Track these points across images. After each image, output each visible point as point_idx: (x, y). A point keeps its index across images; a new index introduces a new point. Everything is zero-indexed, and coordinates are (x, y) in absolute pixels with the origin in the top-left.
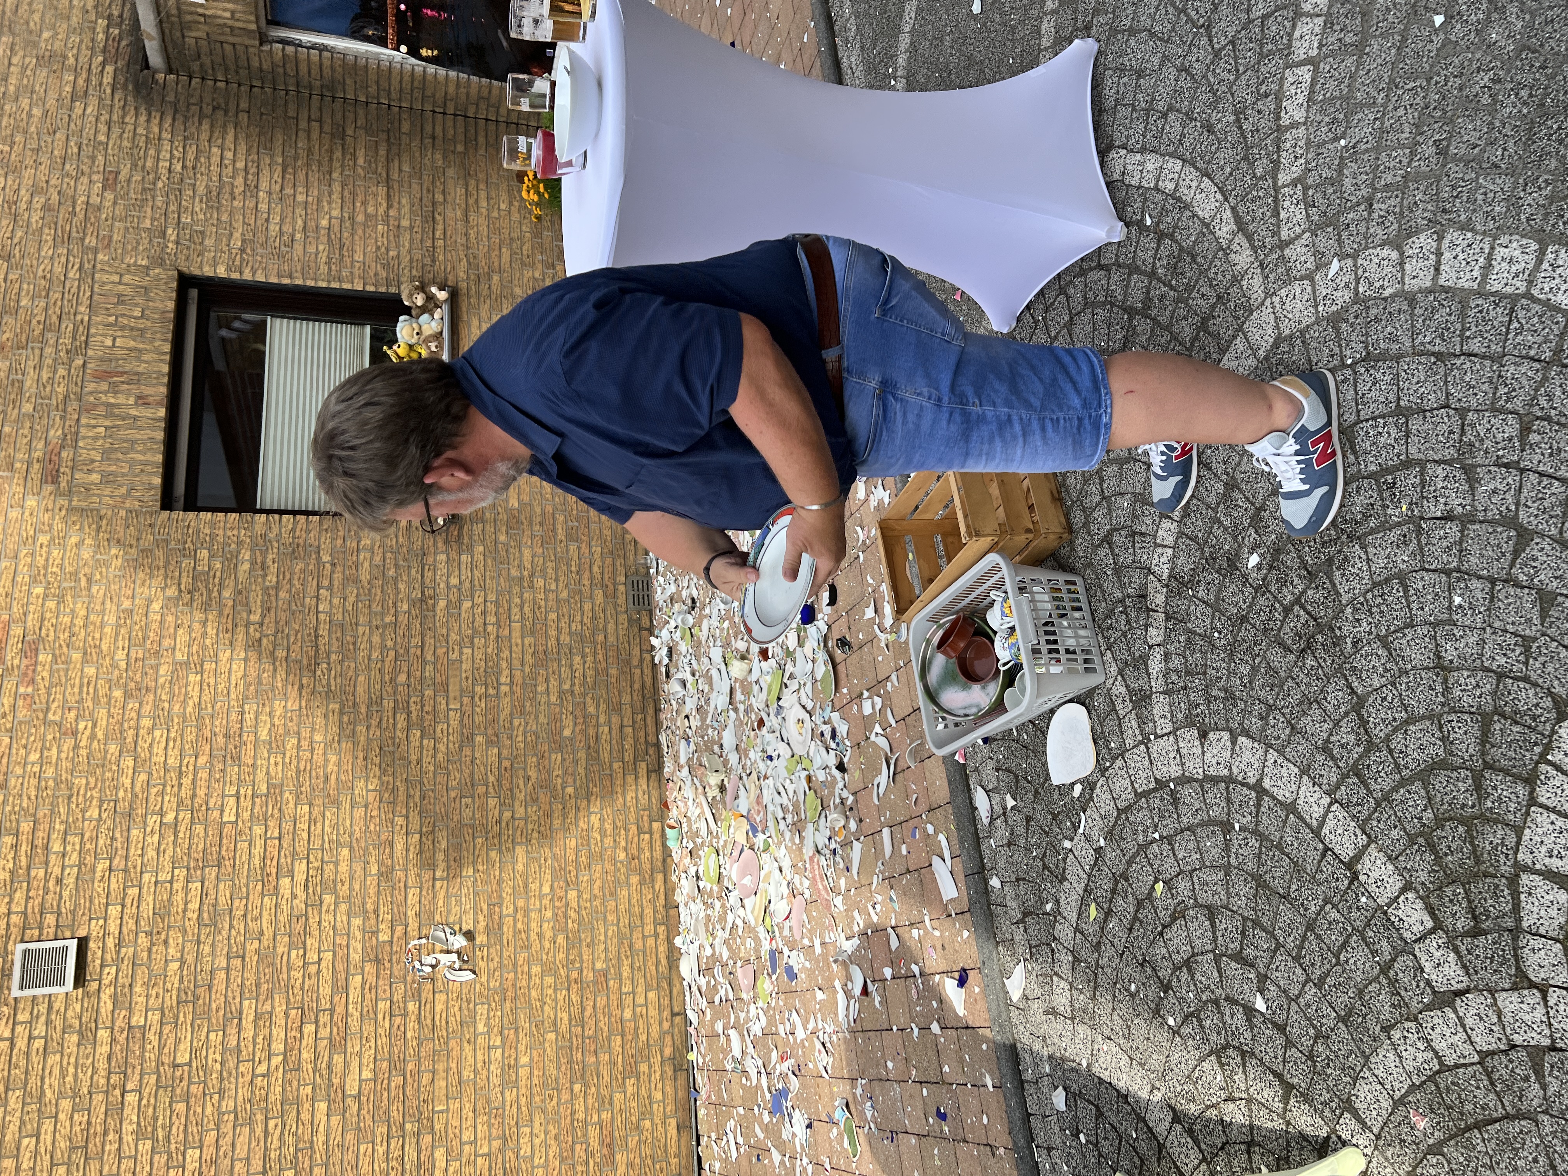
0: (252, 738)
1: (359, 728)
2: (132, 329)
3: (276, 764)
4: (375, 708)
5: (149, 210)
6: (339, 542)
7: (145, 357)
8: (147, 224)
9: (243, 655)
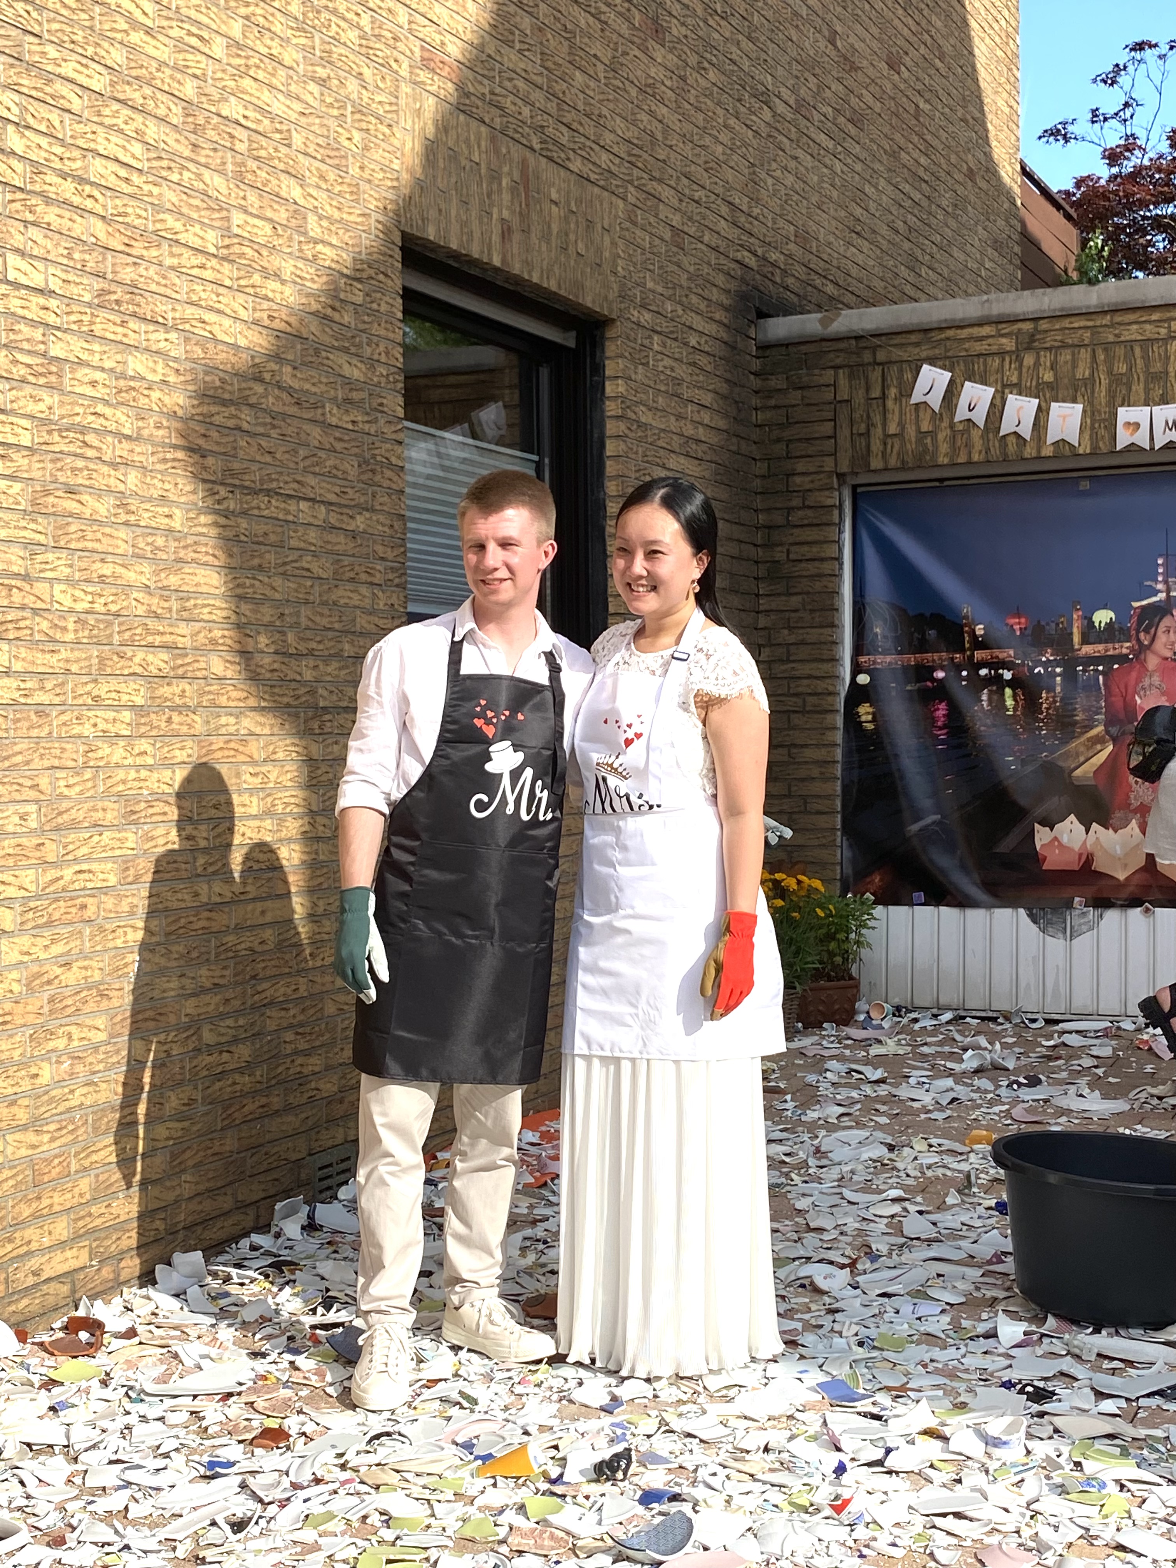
0: (132, 339)
1: (147, 568)
2: (567, 235)
3: (93, 383)
4: (175, 605)
5: (660, 289)
6: (380, 549)
7: (544, 248)
8: (650, 285)
9: (242, 342)
